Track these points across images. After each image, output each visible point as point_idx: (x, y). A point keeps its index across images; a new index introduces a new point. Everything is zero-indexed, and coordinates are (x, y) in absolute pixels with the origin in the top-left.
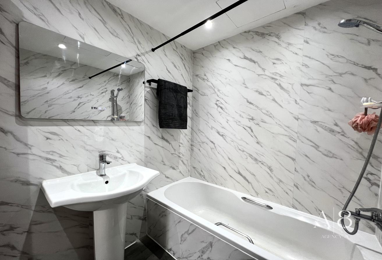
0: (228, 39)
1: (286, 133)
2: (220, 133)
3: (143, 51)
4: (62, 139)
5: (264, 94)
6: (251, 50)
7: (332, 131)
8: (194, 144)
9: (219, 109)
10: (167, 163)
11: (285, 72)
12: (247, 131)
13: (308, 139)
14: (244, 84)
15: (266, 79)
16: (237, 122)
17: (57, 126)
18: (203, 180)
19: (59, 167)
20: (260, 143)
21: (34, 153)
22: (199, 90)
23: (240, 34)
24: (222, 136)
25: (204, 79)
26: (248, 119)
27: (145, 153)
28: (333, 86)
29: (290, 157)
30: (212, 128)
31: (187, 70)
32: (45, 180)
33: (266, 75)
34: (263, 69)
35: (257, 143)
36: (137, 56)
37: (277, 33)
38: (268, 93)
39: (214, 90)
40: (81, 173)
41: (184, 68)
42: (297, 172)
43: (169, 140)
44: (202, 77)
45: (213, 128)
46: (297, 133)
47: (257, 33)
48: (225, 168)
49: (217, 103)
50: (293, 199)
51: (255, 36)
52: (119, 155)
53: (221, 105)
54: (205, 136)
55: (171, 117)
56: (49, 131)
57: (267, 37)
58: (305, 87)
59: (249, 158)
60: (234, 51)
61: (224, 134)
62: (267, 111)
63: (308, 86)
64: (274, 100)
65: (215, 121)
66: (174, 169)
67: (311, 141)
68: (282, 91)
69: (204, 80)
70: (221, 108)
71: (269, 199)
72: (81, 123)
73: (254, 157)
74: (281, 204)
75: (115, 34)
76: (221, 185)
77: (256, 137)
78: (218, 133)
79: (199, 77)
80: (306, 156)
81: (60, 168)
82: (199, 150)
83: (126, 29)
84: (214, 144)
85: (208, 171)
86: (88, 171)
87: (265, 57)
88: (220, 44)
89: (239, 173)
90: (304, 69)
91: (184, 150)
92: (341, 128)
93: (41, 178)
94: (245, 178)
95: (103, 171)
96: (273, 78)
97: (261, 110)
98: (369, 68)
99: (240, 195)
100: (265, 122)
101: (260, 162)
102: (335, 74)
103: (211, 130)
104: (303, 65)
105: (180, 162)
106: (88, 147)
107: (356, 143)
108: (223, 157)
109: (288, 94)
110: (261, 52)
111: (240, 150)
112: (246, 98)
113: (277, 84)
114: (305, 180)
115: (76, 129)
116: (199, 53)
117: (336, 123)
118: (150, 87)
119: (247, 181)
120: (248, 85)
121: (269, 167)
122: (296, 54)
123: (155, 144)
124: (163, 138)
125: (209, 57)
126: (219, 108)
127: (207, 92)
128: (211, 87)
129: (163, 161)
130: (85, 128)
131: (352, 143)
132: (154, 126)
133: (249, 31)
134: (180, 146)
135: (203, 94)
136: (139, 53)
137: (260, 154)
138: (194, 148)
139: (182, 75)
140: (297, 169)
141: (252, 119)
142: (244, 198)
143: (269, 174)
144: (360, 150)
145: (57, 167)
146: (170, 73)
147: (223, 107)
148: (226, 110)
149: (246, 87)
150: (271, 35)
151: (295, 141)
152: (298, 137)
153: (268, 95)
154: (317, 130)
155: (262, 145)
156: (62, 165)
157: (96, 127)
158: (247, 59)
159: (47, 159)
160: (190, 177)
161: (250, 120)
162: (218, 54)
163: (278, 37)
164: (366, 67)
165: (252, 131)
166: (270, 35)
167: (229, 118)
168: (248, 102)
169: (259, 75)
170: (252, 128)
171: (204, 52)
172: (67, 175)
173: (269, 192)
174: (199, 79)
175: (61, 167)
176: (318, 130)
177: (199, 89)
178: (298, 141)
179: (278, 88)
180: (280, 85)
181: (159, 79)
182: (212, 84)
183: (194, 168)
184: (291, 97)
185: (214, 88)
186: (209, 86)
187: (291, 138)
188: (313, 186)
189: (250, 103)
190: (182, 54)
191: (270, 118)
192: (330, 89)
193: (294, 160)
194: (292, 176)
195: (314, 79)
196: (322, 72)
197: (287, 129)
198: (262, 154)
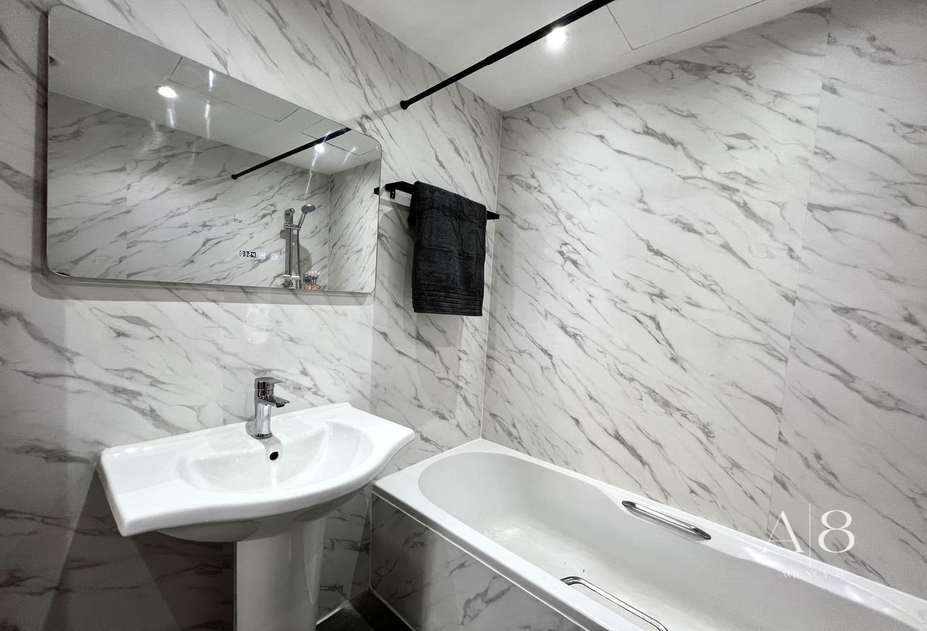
0: (601, 80)
1: (756, 337)
2: (569, 329)
3: (379, 108)
4: (158, 337)
5: (696, 228)
6: (665, 111)
7: (897, 337)
8: (496, 354)
9: (569, 265)
10: (425, 401)
11: (762, 171)
12: (646, 327)
13: (821, 356)
14: (641, 201)
15: (704, 188)
16: (616, 303)
17: (146, 300)
18: (517, 450)
19: (148, 413)
20: (679, 360)
21: (80, 373)
22: (513, 215)
23: (637, 67)
24: (574, 336)
25: (529, 187)
26: (649, 293)
27: (372, 377)
28: (907, 214)
29: (764, 402)
30: (547, 315)
31: (485, 162)
32: (109, 447)
33: (705, 179)
34: (697, 162)
35: (672, 359)
36: (362, 118)
37: (742, 65)
38: (709, 227)
39: (556, 216)
40: (207, 428)
41: (479, 155)
42: (786, 443)
43: (433, 342)
44: (526, 180)
45: (549, 315)
46: (789, 338)
47: (684, 65)
48: (577, 421)
49: (564, 249)
50: (771, 516)
51: (680, 74)
52: (305, 382)
53: (574, 257)
54: (528, 335)
55: (444, 284)
56: (125, 315)
57: (714, 76)
58: (820, 214)
59: (646, 397)
60: (616, 113)
61: (578, 332)
62: (705, 277)
63: (827, 209)
64: (726, 246)
65: (556, 296)
66: (443, 417)
67: (830, 362)
68: (752, 223)
70: (575, 263)
71: (698, 512)
72: (212, 294)
73: (662, 398)
74: (735, 527)
75: (309, 57)
76: (567, 464)
77: (670, 345)
78: (564, 328)
79: (518, 182)
80: (814, 401)
81: (152, 414)
82: (509, 370)
83: (337, 46)
84: (550, 356)
85: (530, 425)
86: (225, 422)
87: (705, 129)
88: (578, 95)
89: (618, 437)
90: (818, 162)
91: (469, 370)
92: (925, 330)
93: (99, 443)
94: (633, 451)
95: (265, 424)
96: (725, 188)
97: (687, 271)
99: (618, 494)
100: (697, 306)
101: (678, 410)
102: (916, 180)
103: (543, 320)
104: (816, 153)
105: (460, 399)
106: (227, 360)
108: (574, 391)
109: (768, 230)
110: (694, 116)
111: (622, 375)
112: (645, 238)
113: (738, 204)
114: (808, 466)
115: (196, 310)
116: (519, 117)
117: (911, 315)
118: (392, 203)
119: (639, 458)
120: (652, 205)
121: (704, 426)
122: (798, 121)
123: (400, 352)
124: (419, 338)
125: (547, 129)
126: (569, 263)
127: (535, 219)
128: (549, 208)
129: (416, 399)
130: (222, 307)
132: (397, 305)
133: (662, 61)
134: (460, 359)
135: (526, 226)
136: (369, 112)
137: (680, 391)
138: (497, 366)
139: (473, 174)
140: (786, 436)
141: (661, 296)
142: (630, 505)
143: (701, 443)
145: (142, 412)
146: (444, 167)
147: (580, 261)
148: (586, 269)
149: (645, 210)
150: (726, 70)
151: (784, 360)
152: (793, 349)
153: (708, 233)
154: (849, 332)
155: (685, 365)
156: (155, 405)
157: (250, 306)
158: (653, 135)
159: (117, 391)
160: (481, 438)
161: (654, 297)
162: (573, 123)
163: (746, 75)
165: (659, 327)
166: (721, 71)
167: (593, 290)
168: (650, 249)
169: (685, 178)
170: (659, 319)
171: (532, 116)
172: (166, 433)
173: (700, 492)
174: (516, 187)
175: (152, 410)
176: (854, 332)
177: (514, 213)
178: (791, 359)
179: (739, 215)
180: (745, 207)
181: (418, 183)
182: (552, 200)
183: (493, 416)
184: (775, 240)
185: (555, 210)
186: (542, 204)
187: (771, 351)
188: (831, 485)
189: (658, 253)
190: (474, 120)
191: (711, 294)
192: (896, 220)
193: (776, 409)
194: (770, 453)
195: (847, 191)
196: (873, 173)
197: (760, 325)
198: (684, 390)
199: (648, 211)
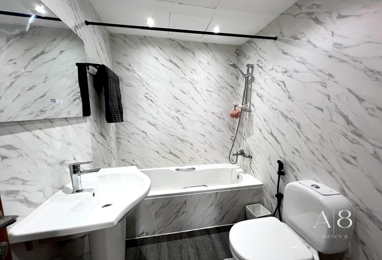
1: (200, 120)
2: (151, 123)
3: (79, 22)
4: (21, 155)
5: (185, 92)
6: (175, 57)
7: (220, 118)
9: (149, 101)
11: (198, 80)
12: (175, 120)
13: (210, 123)
14: (171, 83)
15: (186, 82)
16: (166, 113)
17: (12, 133)
19: (24, 200)
20: (184, 128)
22: (122, 80)
23: (166, 39)
26: (175, 110)
28: (220, 94)
29: (202, 135)
31: (108, 54)
33: (186, 79)
34: (184, 74)
36: (75, 27)
37: (192, 51)
39: (142, 83)
41: (106, 51)
42: (206, 143)
43: (105, 135)
44: (127, 66)
45: (143, 119)
46: (205, 120)
47: (179, 44)
48: (158, 152)
49: (147, 95)
50: (205, 159)
51: (178, 46)
53: (151, 98)
54: (135, 127)
55: (116, 110)
57: (187, 51)
58: (208, 92)
59: (177, 140)
60: (160, 51)
61: (155, 124)
62: (188, 106)
63: (210, 91)
64: (192, 98)
65: (145, 112)
67: (212, 124)
68: (197, 93)
69: (129, 70)
70: (151, 101)
72: (39, 125)
73: (181, 139)
77: (182, 124)
80: (210, 132)
81: (26, 201)
82: (129, 141)
84: (146, 133)
85: (140, 159)
86: (54, 193)
87: (186, 65)
88: (146, 39)
89: (171, 153)
90: (207, 80)
92: (223, 116)
94: (175, 155)
95: (80, 184)
96: (191, 83)
97: (184, 104)
98: (232, 87)
99: (173, 169)
100: (187, 113)
101: (185, 141)
102: (221, 87)
104: (207, 78)
105: (112, 157)
106: (50, 160)
107: (228, 123)
108: (156, 143)
109: (200, 95)
110: (183, 60)
111: (170, 135)
112: (173, 94)
114: (209, 146)
115: (34, 136)
116: (119, 38)
117: (221, 113)
119: (177, 157)
120: (174, 84)
121: (191, 143)
122: (204, 70)
123: (98, 142)
124: (101, 134)
125: (134, 48)
127: (134, 83)
128: (139, 80)
129: (104, 161)
130: (44, 132)
131: (227, 123)
132: (95, 121)
133: (173, 40)
134: (111, 141)
135: (129, 85)
136: (77, 24)
138: (121, 141)
140: (206, 141)
141: (179, 111)
143: (191, 148)
144: (229, 126)
145: (21, 201)
146: (99, 56)
147: (153, 100)
148: (156, 103)
150: (189, 50)
151: (204, 125)
152: (206, 122)
153: (188, 94)
154: (214, 118)
155: (186, 129)
158: (172, 63)
161: (177, 112)
163: (193, 53)
164: (231, 86)
165: (179, 120)
167: (158, 110)
168: (175, 97)
169: (182, 78)
170: (178, 118)
171: (126, 39)
173: (191, 160)
174: (122, 68)
178: (206, 124)
179: (195, 90)
180: (195, 88)
182: (140, 77)
183: (123, 160)
184: (201, 97)
185: (141, 81)
186: (136, 78)
187: (202, 123)
188: (213, 149)
189: (177, 99)
190: (104, 34)
191: (190, 110)
192: (219, 95)
193: (204, 136)
194: (203, 146)
195: (212, 88)
196: (215, 85)
197: (200, 117)
198: (186, 136)
199: (173, 86)
